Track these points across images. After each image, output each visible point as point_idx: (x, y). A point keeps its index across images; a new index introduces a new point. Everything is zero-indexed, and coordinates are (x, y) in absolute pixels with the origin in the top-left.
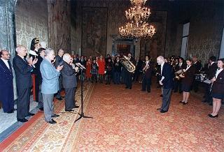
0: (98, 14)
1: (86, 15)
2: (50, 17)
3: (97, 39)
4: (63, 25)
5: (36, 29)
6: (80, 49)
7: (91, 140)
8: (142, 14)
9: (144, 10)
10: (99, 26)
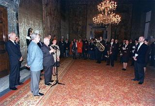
0: (80, 10)
1: (72, 10)
2: (44, 13)
3: (80, 27)
4: (55, 18)
5: (34, 22)
6: (68, 35)
7: (57, 102)
8: (111, 7)
9: (112, 3)
10: (81, 18)
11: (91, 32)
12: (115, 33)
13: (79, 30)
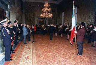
11: (38, 21)
12: (50, 21)
13: (31, 20)
